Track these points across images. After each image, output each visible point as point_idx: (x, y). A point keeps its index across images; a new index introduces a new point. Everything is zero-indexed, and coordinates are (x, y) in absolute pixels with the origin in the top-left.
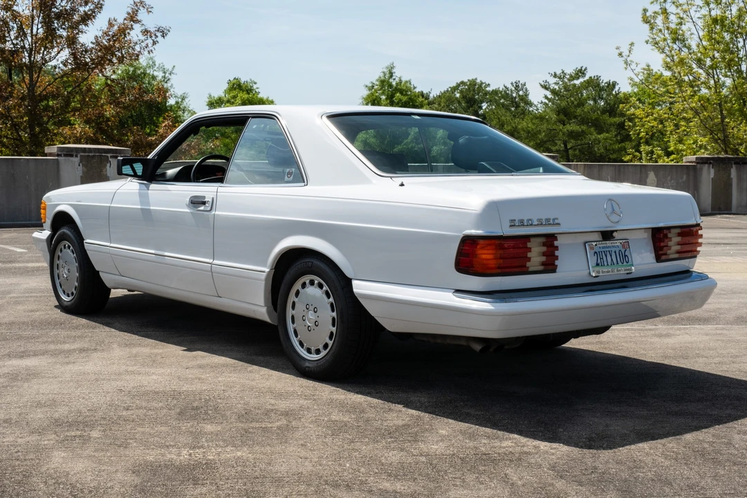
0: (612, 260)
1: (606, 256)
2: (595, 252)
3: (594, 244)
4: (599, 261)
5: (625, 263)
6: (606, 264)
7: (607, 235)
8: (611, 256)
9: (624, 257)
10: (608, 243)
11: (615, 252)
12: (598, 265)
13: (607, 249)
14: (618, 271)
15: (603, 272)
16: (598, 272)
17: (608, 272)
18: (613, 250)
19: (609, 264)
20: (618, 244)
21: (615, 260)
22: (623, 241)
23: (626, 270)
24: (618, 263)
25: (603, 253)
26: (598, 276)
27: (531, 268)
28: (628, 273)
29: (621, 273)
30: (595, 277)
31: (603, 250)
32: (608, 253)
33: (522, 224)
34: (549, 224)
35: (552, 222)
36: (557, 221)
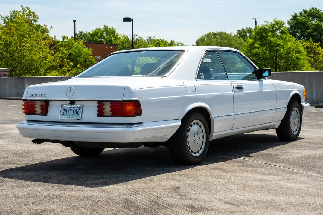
0: (71, 113)
1: (68, 111)
2: (64, 109)
3: (64, 106)
4: (64, 113)
5: (77, 115)
6: (67, 114)
7: (72, 102)
8: (71, 111)
9: (77, 113)
10: (71, 106)
11: (74, 110)
12: (63, 114)
13: (70, 108)
14: (72, 118)
15: (64, 118)
16: (62, 117)
17: (67, 118)
19: (69, 114)
20: (76, 107)
21: (72, 113)
22: (79, 106)
23: (76, 118)
24: (73, 115)
25: (68, 110)
26: (63, 119)
27: (36, 113)
28: (78, 120)
29: (74, 119)
30: (61, 119)
31: (68, 108)
32: (70, 110)
33: (33, 96)
34: (42, 96)
35: (43, 95)
36: (45, 95)
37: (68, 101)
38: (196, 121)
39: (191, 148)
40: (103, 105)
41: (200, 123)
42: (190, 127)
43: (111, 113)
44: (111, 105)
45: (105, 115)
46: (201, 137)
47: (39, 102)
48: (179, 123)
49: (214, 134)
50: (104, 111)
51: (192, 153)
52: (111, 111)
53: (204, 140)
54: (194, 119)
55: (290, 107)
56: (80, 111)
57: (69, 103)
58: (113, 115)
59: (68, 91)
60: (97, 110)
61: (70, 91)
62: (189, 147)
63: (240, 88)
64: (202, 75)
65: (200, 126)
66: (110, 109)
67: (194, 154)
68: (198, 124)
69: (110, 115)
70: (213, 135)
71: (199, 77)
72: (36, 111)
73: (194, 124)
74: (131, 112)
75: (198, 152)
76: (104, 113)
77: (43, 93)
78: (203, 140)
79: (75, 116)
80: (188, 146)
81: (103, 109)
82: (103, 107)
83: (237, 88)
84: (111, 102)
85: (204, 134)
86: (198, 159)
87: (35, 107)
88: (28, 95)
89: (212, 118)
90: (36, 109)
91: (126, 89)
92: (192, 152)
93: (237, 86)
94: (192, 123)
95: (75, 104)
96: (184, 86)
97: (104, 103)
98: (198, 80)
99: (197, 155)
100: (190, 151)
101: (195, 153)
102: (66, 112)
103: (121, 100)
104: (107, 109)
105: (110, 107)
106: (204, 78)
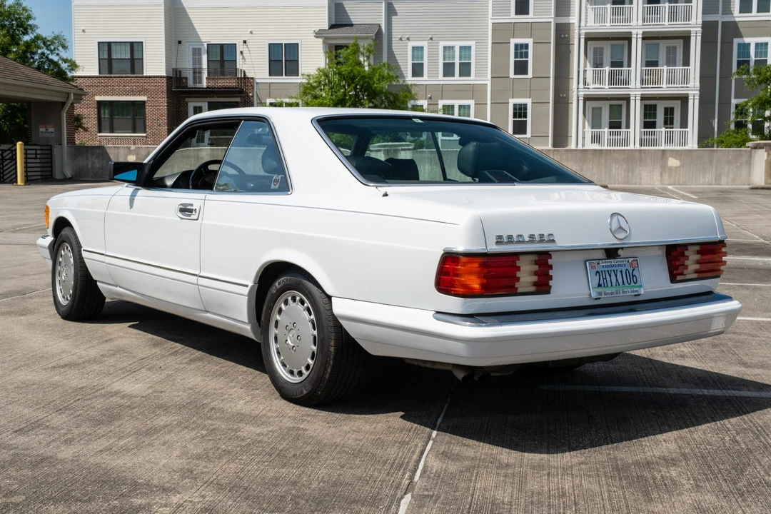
0: (617, 280)
1: (610, 275)
2: (598, 272)
3: (596, 262)
5: (632, 284)
8: (616, 276)
9: (632, 278)
10: (613, 262)
11: (621, 272)
12: (599, 285)
13: (611, 269)
14: (623, 292)
18: (619, 269)
19: (614, 284)
21: (620, 280)
22: (631, 260)
24: (623, 284)
25: (607, 273)
28: (636, 295)
31: (606, 269)
32: (613, 272)
33: (510, 240)
34: (541, 240)
79: (626, 286)
102: (606, 279)
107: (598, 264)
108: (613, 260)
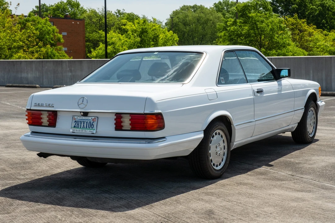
0: (84, 126)
1: (81, 124)
2: (76, 121)
3: (76, 117)
4: (76, 125)
5: (91, 128)
6: (79, 127)
7: (86, 114)
8: (84, 124)
9: (91, 125)
10: (84, 118)
11: (87, 122)
12: (75, 127)
13: (83, 121)
14: (85, 131)
15: (76, 130)
16: (74, 130)
17: (79, 131)
19: (82, 127)
20: (90, 119)
21: (85, 126)
22: (93, 118)
23: (90, 131)
24: (86, 128)
25: (80, 122)
26: (74, 132)
27: (43, 124)
28: (92, 133)
29: (87, 132)
30: (73, 132)
31: (80, 120)
32: (83, 122)
33: (39, 105)
34: (49, 106)
35: (51, 105)
36: (53, 105)
37: (81, 112)
38: (218, 131)
39: (213, 161)
40: (122, 117)
41: (221, 133)
42: (212, 138)
43: (130, 127)
44: (130, 118)
45: (123, 128)
46: (223, 148)
47: (46, 112)
48: (202, 136)
49: (235, 143)
50: (122, 124)
51: (214, 166)
52: (130, 124)
53: (226, 151)
54: (216, 129)
55: (307, 107)
56: (95, 124)
57: (82, 115)
58: (132, 129)
59: (81, 102)
60: (115, 123)
61: (83, 102)
62: (211, 160)
63: (260, 91)
64: (222, 80)
65: (222, 136)
66: (130, 122)
67: (216, 168)
68: (219, 134)
69: (129, 129)
70: (233, 144)
71: (219, 82)
72: (42, 123)
73: (216, 134)
74: (153, 126)
75: (220, 165)
76: (122, 126)
77: (51, 103)
78: (224, 151)
79: (88, 129)
80: (210, 158)
81: (122, 122)
82: (122, 120)
83: (258, 92)
84: (131, 114)
85: (226, 144)
86: (219, 172)
87: (41, 118)
88: (33, 104)
89: (234, 126)
90: (42, 120)
91: (148, 101)
92: (214, 164)
93: (257, 89)
94: (214, 134)
95: (88, 115)
96: (206, 94)
97: (122, 115)
98: (219, 85)
99: (219, 168)
100: (212, 164)
101: (217, 166)
102: (79, 124)
103: (143, 113)
104: (126, 122)
105: (130, 120)
106: (224, 82)
107: (77, 118)
108: (84, 117)
